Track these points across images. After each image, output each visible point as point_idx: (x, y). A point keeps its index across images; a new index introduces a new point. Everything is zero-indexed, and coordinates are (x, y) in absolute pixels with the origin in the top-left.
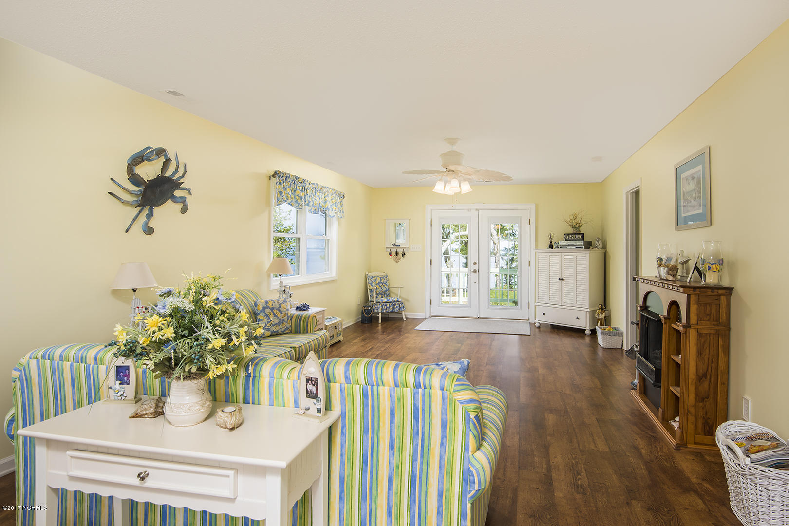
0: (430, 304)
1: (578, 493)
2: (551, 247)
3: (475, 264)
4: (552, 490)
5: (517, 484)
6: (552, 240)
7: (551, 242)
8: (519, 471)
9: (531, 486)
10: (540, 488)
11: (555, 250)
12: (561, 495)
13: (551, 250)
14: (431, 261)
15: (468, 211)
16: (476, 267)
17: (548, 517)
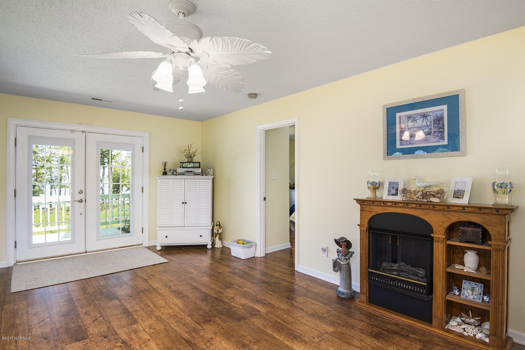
0: (16, 247)
2: (165, 173)
3: (81, 192)
6: (166, 168)
7: (165, 169)
11: (169, 176)
13: (165, 177)
14: (15, 192)
15: (71, 132)
16: (82, 196)
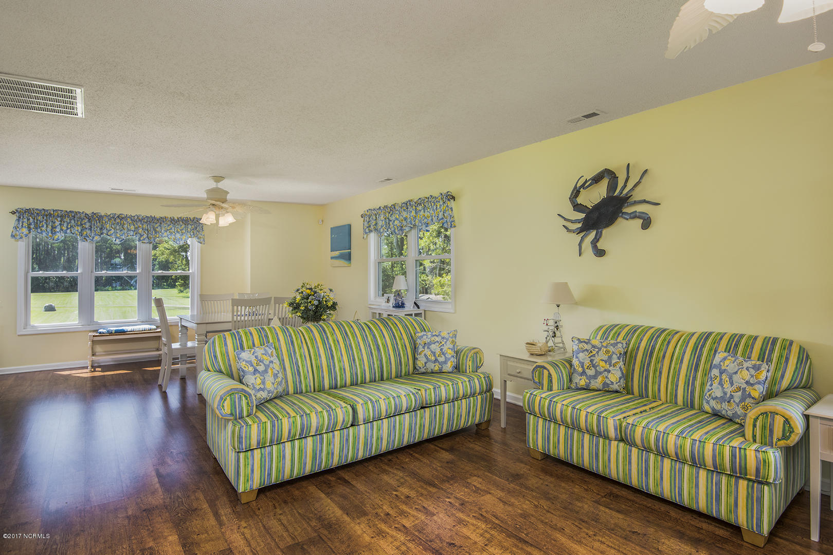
1: (150, 548)
4: (181, 540)
5: (223, 530)
8: (228, 545)
9: (206, 535)
10: (196, 536)
12: (170, 538)
17: (180, 515)
